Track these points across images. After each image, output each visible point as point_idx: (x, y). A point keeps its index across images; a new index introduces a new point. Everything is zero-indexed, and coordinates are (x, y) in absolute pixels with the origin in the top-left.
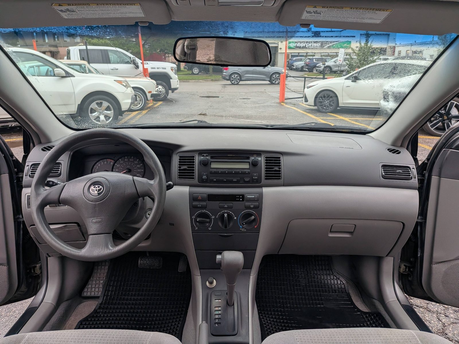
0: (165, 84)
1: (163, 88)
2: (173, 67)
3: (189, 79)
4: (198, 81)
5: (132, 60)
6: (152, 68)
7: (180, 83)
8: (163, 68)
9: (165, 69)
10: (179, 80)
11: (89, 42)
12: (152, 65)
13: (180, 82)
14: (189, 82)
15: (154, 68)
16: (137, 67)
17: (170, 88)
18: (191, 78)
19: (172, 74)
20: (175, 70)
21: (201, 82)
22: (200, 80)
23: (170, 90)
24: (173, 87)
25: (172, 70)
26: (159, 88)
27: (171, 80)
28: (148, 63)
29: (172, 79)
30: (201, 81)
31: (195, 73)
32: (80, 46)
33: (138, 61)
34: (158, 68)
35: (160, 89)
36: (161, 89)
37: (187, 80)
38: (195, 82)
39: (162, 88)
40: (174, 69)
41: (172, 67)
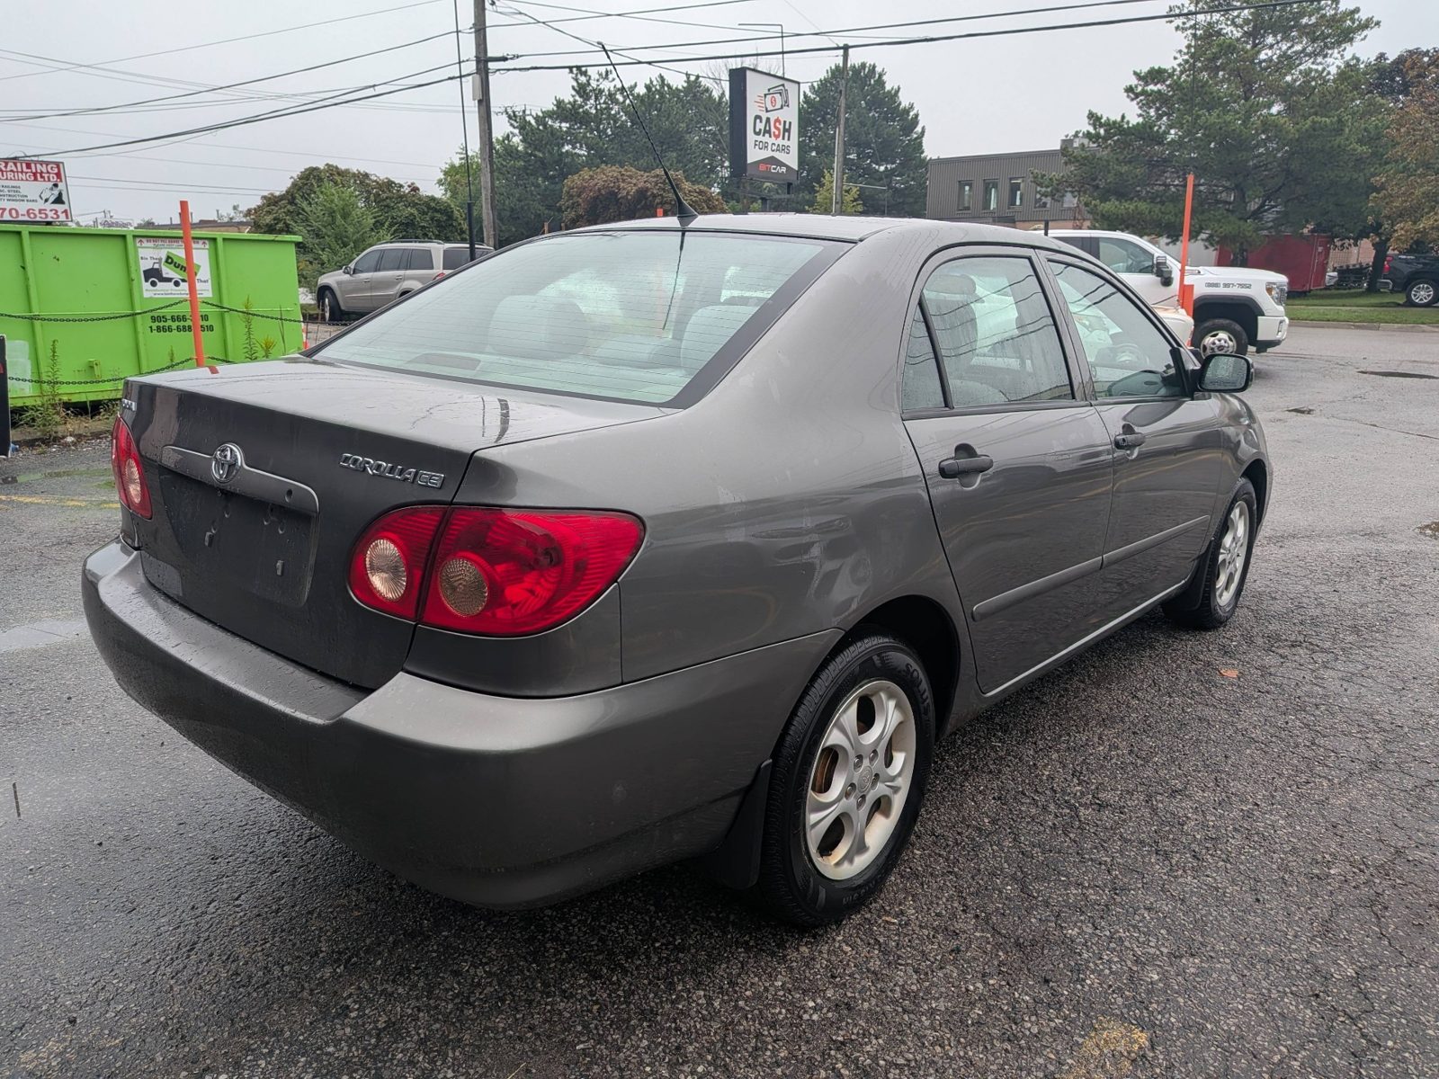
0: (1238, 327)
1: (1231, 340)
2: (1274, 284)
3: (1381, 321)
4: (1413, 327)
5: (1155, 262)
6: (1209, 285)
7: (1293, 329)
8: (1242, 286)
9: (1249, 286)
10: (1291, 319)
11: (1092, 209)
12: (1211, 275)
13: (1290, 325)
14: (1378, 329)
15: (1216, 285)
16: (1167, 282)
17: (1253, 339)
18: (1387, 318)
19: (1268, 303)
20: (1282, 290)
21: (1424, 331)
22: (1423, 323)
23: (1252, 345)
24: (1261, 336)
25: (1269, 290)
26: (1217, 337)
27: (1259, 317)
28: (1199, 272)
29: (1263, 315)
30: (1425, 327)
31: (1417, 301)
32: (1035, 229)
33: (1171, 264)
34: (1226, 285)
35: (1220, 340)
36: (1223, 342)
37: (1372, 321)
38: (1400, 330)
39: (1227, 339)
40: (1278, 287)
41: (1270, 283)
